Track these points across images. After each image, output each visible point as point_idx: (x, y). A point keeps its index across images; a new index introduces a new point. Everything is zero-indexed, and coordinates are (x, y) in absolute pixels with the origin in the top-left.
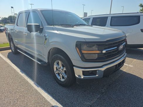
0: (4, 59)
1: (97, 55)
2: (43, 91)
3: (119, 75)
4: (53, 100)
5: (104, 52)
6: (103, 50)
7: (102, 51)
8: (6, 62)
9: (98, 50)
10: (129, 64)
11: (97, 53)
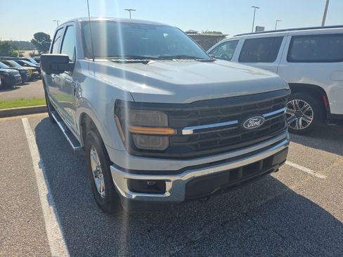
0: (27, 131)
1: (167, 138)
2: (54, 217)
3: (270, 198)
4: (63, 241)
5: (187, 132)
6: (183, 128)
7: (180, 129)
8: (25, 140)
9: (169, 127)
10: (316, 169)
11: (167, 135)
